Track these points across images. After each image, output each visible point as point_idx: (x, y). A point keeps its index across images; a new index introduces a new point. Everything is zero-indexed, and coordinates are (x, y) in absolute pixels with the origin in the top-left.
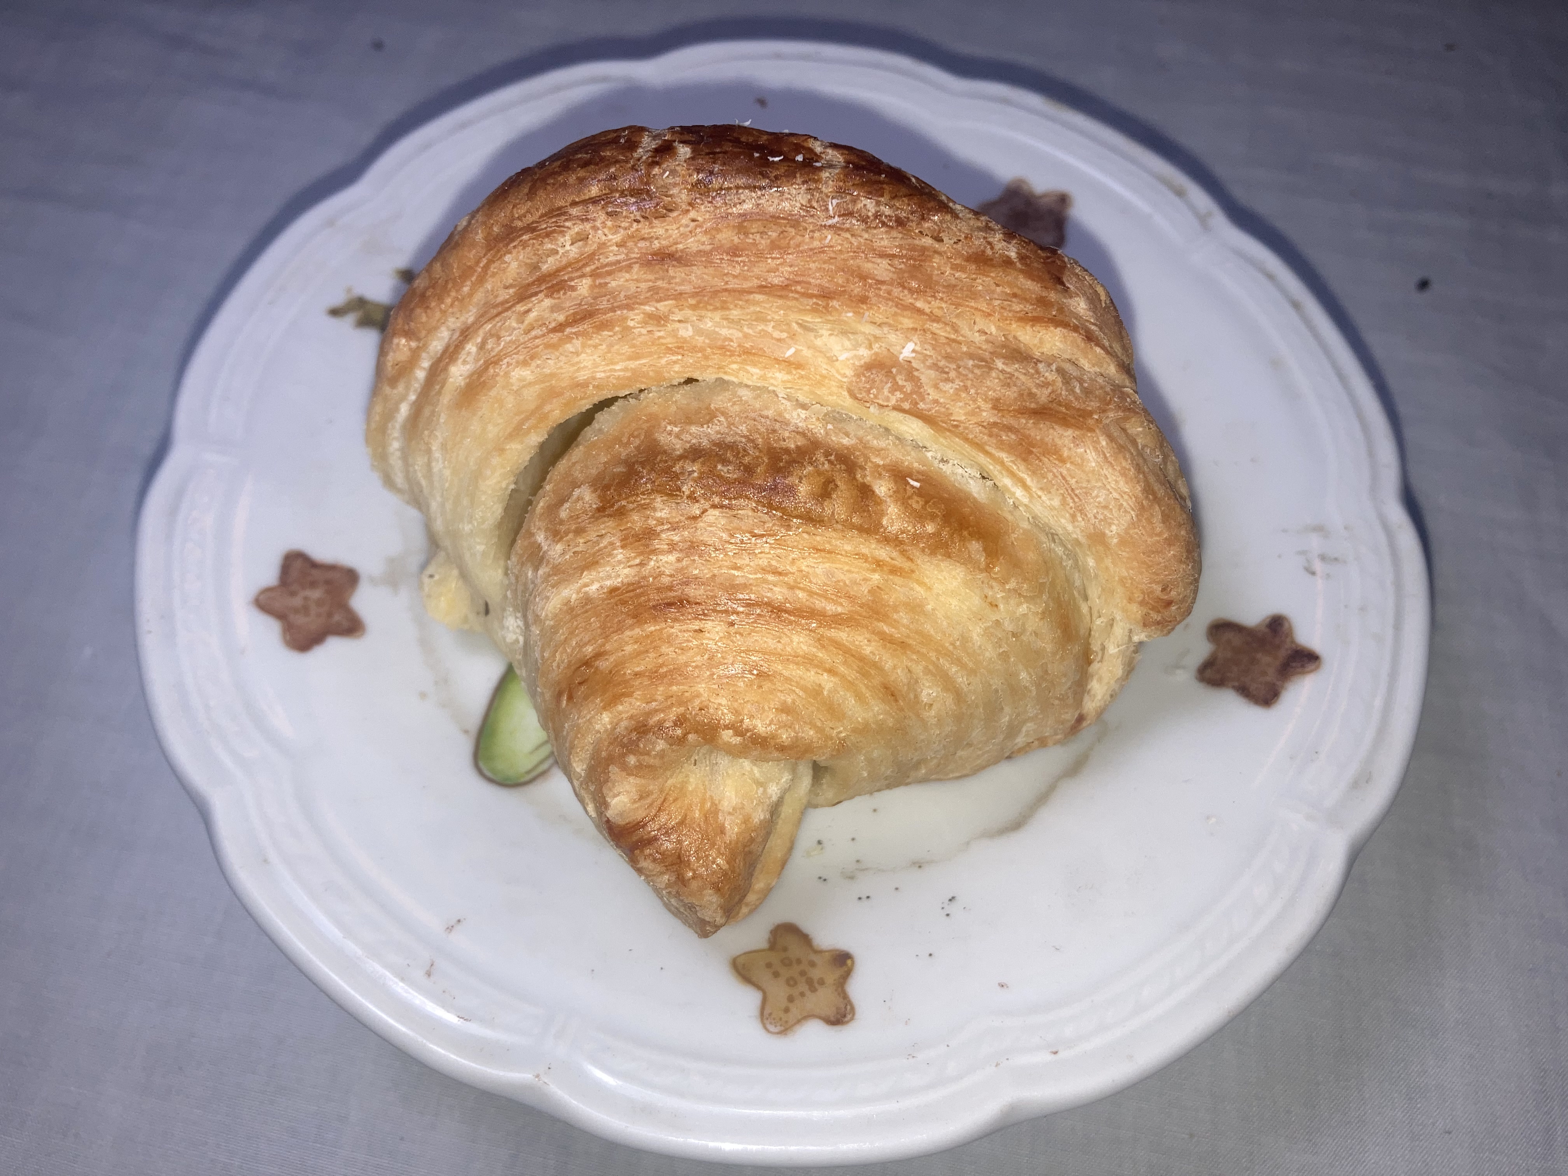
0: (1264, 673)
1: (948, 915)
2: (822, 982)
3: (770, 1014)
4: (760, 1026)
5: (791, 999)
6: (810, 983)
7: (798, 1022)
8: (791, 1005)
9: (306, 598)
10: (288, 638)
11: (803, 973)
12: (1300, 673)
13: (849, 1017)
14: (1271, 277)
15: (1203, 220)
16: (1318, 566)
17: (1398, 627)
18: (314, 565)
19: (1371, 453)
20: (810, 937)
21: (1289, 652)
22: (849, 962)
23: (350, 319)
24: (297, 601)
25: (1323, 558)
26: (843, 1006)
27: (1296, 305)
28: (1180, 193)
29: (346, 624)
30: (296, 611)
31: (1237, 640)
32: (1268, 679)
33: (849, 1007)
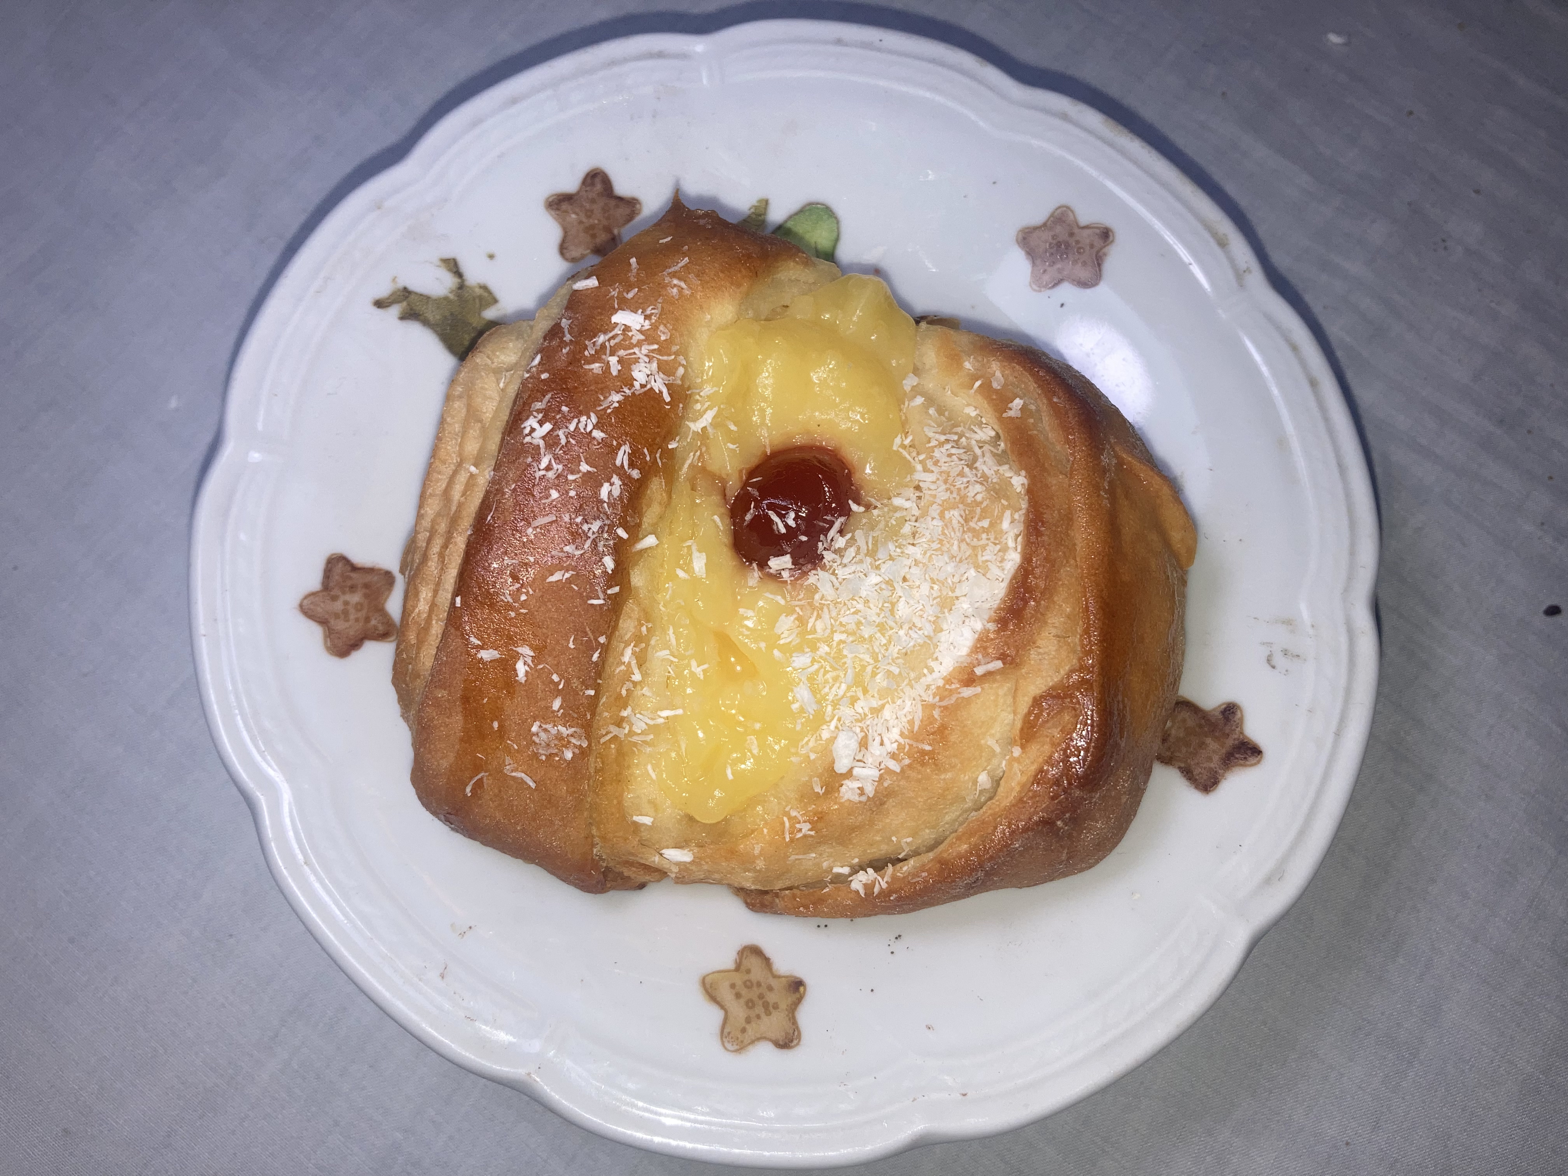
0: (1210, 759)
1: (892, 953)
2: (776, 1007)
3: (729, 1033)
4: (719, 1042)
5: (748, 1020)
6: (766, 1005)
7: (752, 1042)
8: (747, 1026)
9: (346, 603)
10: (329, 644)
11: (761, 996)
12: (1241, 765)
13: (795, 1042)
14: (1295, 348)
15: (1240, 275)
16: (1279, 659)
17: (1338, 734)
18: (354, 568)
19: (1352, 553)
20: (771, 961)
21: (1236, 742)
22: (802, 989)
23: (395, 311)
24: (338, 606)
25: (1285, 652)
26: (791, 1032)
27: (1313, 383)
28: (1222, 244)
29: (381, 628)
30: (337, 616)
31: (1191, 721)
32: (1212, 765)
33: (796, 1033)
